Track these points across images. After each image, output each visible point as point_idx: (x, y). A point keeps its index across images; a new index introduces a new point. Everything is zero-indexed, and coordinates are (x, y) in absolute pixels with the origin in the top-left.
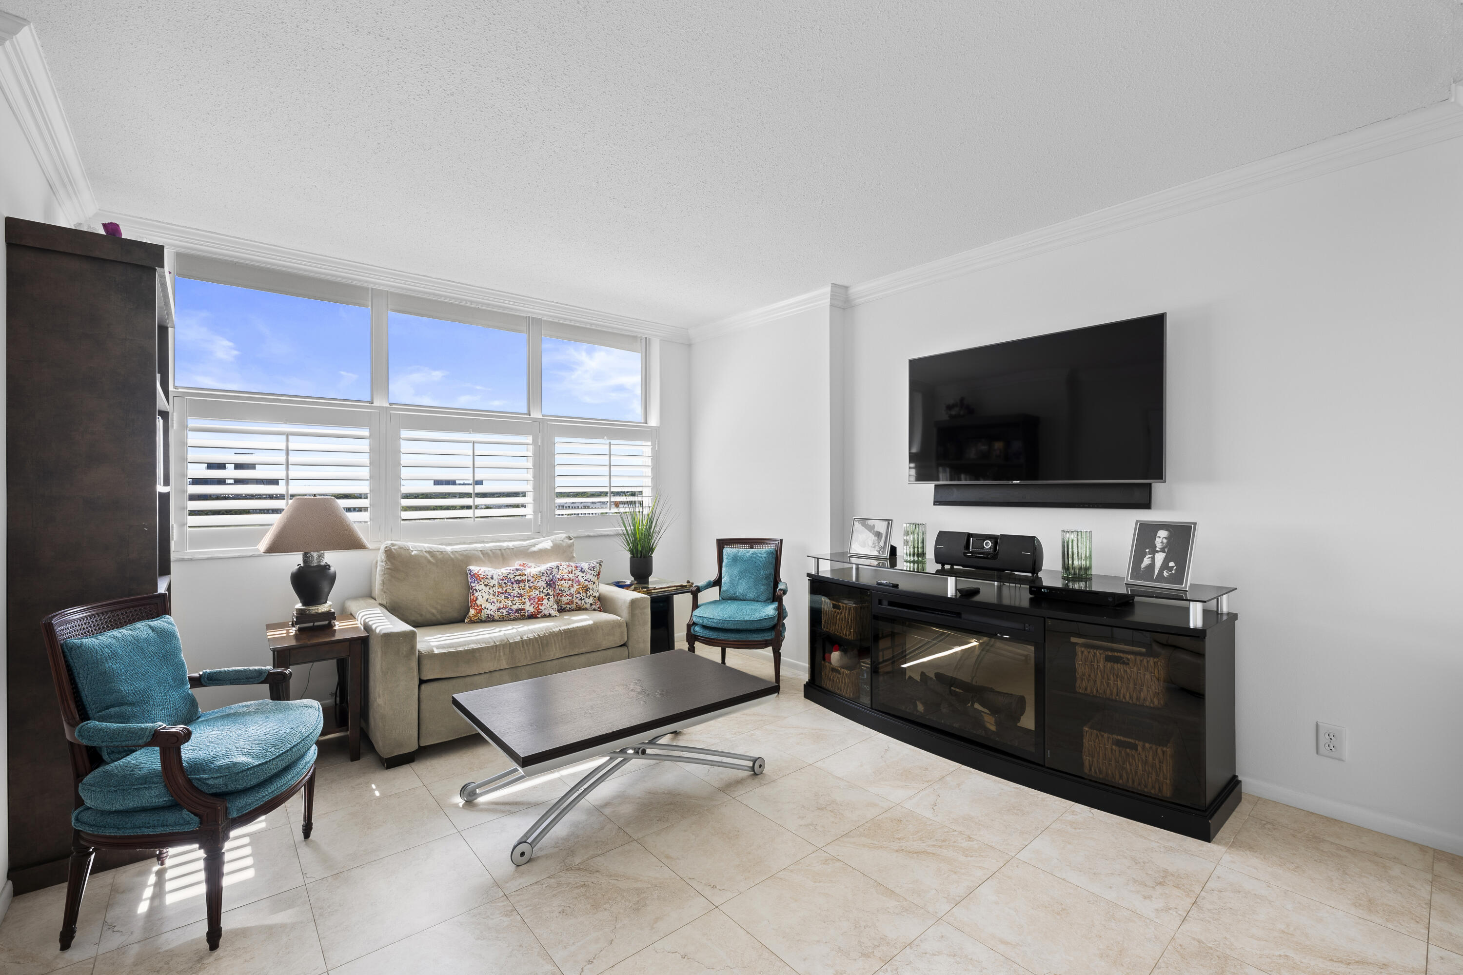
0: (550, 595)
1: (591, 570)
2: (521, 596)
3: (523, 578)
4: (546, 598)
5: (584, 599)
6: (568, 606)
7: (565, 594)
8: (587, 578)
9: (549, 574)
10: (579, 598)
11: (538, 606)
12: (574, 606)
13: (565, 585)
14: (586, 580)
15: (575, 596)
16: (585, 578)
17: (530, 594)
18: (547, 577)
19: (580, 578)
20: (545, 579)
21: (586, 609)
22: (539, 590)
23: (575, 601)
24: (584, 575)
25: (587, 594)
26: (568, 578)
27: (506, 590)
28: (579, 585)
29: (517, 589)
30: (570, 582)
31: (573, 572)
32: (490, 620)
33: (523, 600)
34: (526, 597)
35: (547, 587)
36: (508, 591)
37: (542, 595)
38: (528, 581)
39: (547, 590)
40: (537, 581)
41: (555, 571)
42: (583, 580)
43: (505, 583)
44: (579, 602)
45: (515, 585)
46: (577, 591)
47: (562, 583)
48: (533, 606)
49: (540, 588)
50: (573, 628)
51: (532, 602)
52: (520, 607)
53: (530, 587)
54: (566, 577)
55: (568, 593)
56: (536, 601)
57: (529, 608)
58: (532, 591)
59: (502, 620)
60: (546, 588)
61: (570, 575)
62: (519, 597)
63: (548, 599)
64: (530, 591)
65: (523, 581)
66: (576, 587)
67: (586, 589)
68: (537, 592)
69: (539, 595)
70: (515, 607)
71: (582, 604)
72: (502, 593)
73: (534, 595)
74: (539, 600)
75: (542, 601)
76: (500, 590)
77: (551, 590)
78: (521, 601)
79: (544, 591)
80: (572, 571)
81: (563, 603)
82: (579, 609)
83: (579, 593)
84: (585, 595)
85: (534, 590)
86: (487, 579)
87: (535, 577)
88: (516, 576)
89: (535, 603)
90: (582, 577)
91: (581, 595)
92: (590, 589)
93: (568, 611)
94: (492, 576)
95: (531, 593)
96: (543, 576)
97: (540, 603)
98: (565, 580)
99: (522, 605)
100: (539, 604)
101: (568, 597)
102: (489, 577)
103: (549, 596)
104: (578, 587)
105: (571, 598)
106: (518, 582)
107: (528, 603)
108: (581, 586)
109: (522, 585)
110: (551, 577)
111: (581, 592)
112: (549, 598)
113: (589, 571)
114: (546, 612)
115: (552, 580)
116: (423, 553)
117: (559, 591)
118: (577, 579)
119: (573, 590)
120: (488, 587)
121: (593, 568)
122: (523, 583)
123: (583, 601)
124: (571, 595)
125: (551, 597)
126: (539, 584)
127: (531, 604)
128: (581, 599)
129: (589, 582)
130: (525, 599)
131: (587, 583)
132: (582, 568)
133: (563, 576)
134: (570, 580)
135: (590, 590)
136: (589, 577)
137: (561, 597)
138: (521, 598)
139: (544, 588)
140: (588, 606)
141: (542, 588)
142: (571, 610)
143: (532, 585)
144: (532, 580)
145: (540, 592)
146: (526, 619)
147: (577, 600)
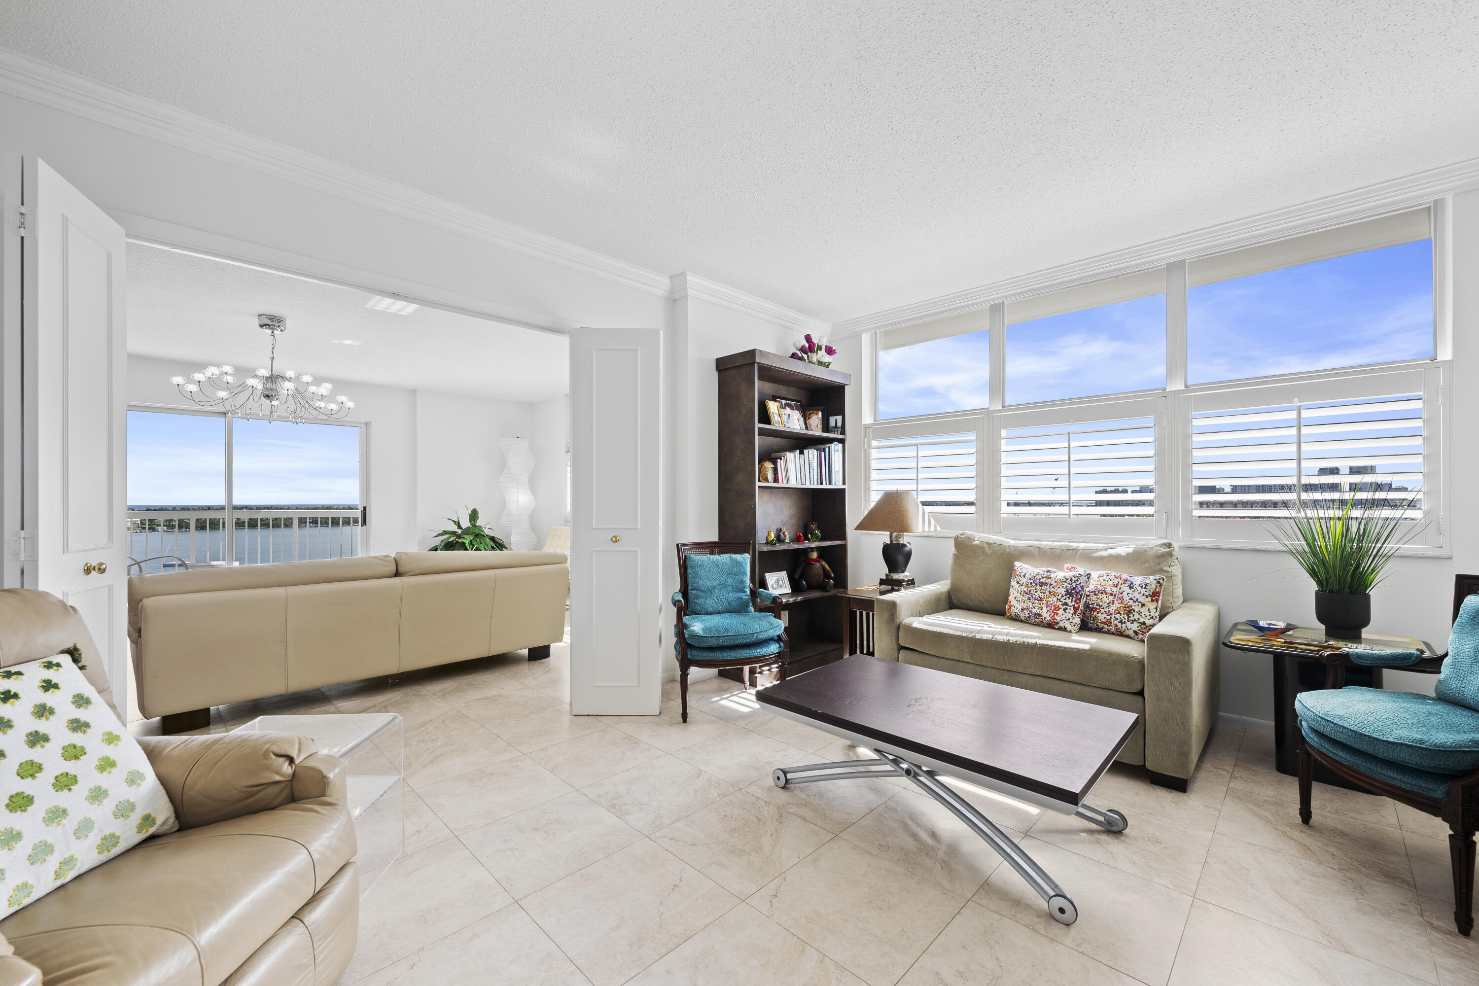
0: (1068, 605)
1: (1142, 587)
2: (1041, 600)
3: (1047, 581)
4: (1063, 608)
5: (1125, 623)
6: (1106, 626)
7: (1102, 611)
8: (1133, 597)
9: (1073, 581)
10: (1119, 620)
11: (1054, 615)
12: (1113, 629)
13: (1105, 599)
14: (1131, 599)
15: (1113, 616)
16: (1131, 596)
17: (1048, 600)
18: (1069, 584)
19: (1125, 594)
20: (1066, 586)
21: (1128, 637)
22: (1057, 597)
23: (1114, 622)
24: (1131, 592)
25: (1129, 617)
26: (1111, 592)
27: (1030, 591)
28: (1122, 603)
29: (1039, 592)
30: (1111, 598)
31: (1119, 587)
32: (1016, 619)
33: (1042, 605)
34: (1044, 602)
35: (1066, 595)
36: (1032, 592)
37: (1059, 603)
38: (1051, 585)
39: (1065, 599)
40: (1058, 586)
41: (1083, 580)
42: (1127, 598)
43: (1031, 583)
44: (1119, 625)
45: (1038, 588)
46: (1117, 610)
47: (1102, 597)
48: (1049, 613)
49: (1058, 595)
50: (1055, 646)
51: (1049, 609)
52: (1038, 611)
53: (1050, 592)
54: (1108, 590)
55: (1107, 610)
56: (1053, 608)
57: (1047, 616)
58: (1051, 597)
59: (1026, 621)
60: (1065, 597)
61: (1114, 589)
62: (1038, 600)
63: (1065, 610)
64: (1049, 597)
65: (1046, 584)
66: (1117, 605)
67: (1129, 611)
68: (1055, 599)
69: (1055, 603)
70: (1034, 611)
71: (1123, 629)
72: (1027, 593)
73: (1052, 602)
74: (1055, 609)
75: (1058, 610)
76: (1026, 589)
77: (1070, 601)
78: (1039, 606)
79: (1062, 600)
80: (1117, 585)
81: (1100, 621)
82: (1120, 634)
83: (1119, 613)
84: (1126, 617)
85: (1053, 596)
86: (1020, 576)
87: (1058, 582)
88: (1042, 577)
89: (1051, 611)
90: (1128, 594)
91: (1122, 617)
92: (1134, 611)
93: (1104, 632)
94: (1025, 574)
95: (1050, 599)
96: (1066, 582)
97: (1055, 611)
98: (1106, 594)
99: (1040, 610)
100: (1055, 613)
101: (1105, 615)
102: (1022, 575)
103: (1066, 607)
104: (1119, 606)
105: (1108, 617)
106: (1042, 584)
107: (1045, 610)
108: (1124, 606)
109: (1044, 588)
110: (1074, 585)
111: (1122, 613)
112: (1067, 609)
113: (1139, 588)
114: (1061, 624)
115: (1074, 589)
116: (983, 544)
117: (1097, 605)
118: (1120, 595)
119: (1113, 608)
120: (1019, 584)
121: (1146, 585)
122: (1046, 587)
123: (1124, 625)
124: (1109, 613)
125: (1069, 608)
126: (1059, 591)
127: (1048, 611)
128: (1121, 622)
129: (1134, 601)
130: (1043, 604)
131: (1131, 603)
132: (1132, 583)
133: (1105, 588)
134: (1111, 595)
135: (1135, 613)
136: (1136, 595)
137: (1098, 613)
138: (1040, 602)
139: (1062, 596)
140: (1131, 633)
141: (1060, 595)
142: (1109, 632)
143: (1052, 590)
144: (1055, 584)
145: (1058, 599)
146: (1044, 627)
147: (1116, 622)
